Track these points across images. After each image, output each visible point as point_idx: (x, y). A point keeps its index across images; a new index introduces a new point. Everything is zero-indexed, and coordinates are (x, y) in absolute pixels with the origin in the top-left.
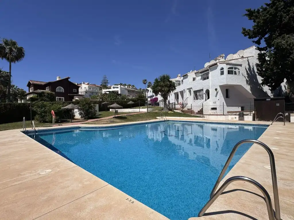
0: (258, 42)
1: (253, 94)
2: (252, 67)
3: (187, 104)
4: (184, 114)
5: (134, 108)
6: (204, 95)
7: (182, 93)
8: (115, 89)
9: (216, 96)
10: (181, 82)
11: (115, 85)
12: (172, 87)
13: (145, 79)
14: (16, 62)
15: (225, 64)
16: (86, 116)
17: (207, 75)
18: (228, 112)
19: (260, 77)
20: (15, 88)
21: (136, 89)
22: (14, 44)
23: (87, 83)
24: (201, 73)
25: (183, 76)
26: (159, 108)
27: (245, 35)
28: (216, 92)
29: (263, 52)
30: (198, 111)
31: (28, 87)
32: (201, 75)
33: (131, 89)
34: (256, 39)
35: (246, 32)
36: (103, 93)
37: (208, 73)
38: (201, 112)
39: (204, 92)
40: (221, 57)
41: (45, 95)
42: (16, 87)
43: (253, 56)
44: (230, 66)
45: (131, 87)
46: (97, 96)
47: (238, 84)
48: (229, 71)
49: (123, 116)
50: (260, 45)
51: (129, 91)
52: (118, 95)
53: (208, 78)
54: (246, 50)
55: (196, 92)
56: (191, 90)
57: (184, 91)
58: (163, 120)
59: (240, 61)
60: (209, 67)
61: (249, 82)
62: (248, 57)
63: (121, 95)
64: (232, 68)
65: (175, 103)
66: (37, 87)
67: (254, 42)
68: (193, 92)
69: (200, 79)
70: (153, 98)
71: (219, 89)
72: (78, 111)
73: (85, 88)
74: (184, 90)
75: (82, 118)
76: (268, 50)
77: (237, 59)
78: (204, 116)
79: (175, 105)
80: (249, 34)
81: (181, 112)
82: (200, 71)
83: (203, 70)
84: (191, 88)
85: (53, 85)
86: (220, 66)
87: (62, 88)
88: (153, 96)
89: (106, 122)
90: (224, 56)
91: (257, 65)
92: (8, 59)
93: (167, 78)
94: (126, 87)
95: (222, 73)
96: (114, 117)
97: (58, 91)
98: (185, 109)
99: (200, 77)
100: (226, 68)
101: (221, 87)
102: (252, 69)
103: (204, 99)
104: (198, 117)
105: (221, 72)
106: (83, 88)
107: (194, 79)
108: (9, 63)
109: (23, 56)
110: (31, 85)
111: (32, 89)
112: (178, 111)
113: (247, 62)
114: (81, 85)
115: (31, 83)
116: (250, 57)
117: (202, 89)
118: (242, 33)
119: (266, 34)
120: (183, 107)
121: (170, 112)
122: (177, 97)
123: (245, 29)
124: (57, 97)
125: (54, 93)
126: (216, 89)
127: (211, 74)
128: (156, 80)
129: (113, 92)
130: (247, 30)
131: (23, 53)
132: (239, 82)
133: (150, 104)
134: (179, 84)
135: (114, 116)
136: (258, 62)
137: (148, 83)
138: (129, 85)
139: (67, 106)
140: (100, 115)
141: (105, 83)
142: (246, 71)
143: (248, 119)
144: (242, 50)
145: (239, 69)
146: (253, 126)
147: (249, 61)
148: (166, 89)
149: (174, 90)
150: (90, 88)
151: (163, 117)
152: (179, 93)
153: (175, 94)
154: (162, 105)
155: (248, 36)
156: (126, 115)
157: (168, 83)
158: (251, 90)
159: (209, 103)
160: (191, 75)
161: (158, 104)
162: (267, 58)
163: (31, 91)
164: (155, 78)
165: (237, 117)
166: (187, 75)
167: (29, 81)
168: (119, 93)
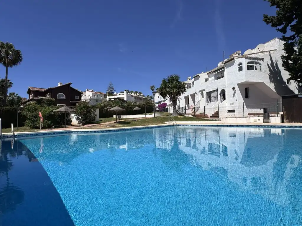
0: (284, 31)
1: (278, 93)
2: (275, 62)
3: (199, 108)
4: (196, 118)
5: (141, 114)
6: (219, 96)
7: (193, 96)
8: (121, 96)
9: (234, 97)
10: (192, 84)
11: (121, 92)
12: (181, 88)
13: (153, 85)
14: (13, 66)
15: (244, 58)
16: (83, 120)
17: (222, 74)
18: (249, 114)
19: (287, 71)
20: (15, 96)
21: (144, 96)
22: (10, 47)
23: (91, 91)
24: (214, 72)
25: (194, 78)
26: (168, 113)
27: (268, 23)
28: (233, 92)
29: (290, 42)
30: (213, 115)
31: (28, 95)
32: (215, 74)
33: (138, 96)
34: (281, 27)
35: (269, 19)
36: (108, 100)
37: (224, 71)
38: (216, 115)
39: (219, 92)
40: (237, 54)
41: (44, 102)
42: (17, 95)
43: (276, 50)
44: (250, 60)
45: (138, 94)
46: (101, 103)
47: (260, 81)
48: (248, 66)
49: (126, 121)
50: (286, 33)
51: (136, 98)
52: (124, 101)
53: (223, 77)
54: (267, 44)
55: (209, 94)
56: (204, 92)
57: (195, 94)
58: (172, 124)
59: (260, 56)
60: (224, 64)
61: (272, 80)
62: (269, 51)
63: (127, 102)
64: (252, 63)
65: (185, 107)
66: (37, 93)
67: (278, 30)
68: (206, 93)
69: (214, 79)
70: (161, 103)
71: (237, 88)
72: (75, 116)
73: (89, 95)
74: (195, 92)
75: (79, 123)
76: (296, 38)
77: (257, 53)
78: (220, 119)
79: (185, 110)
80: (272, 21)
81: (193, 116)
82: (213, 70)
83: (217, 68)
84: (204, 90)
85: (53, 91)
86: (237, 61)
87: (63, 94)
88: (161, 102)
89: (105, 127)
90: (241, 52)
91: (283, 57)
92: (4, 63)
93: (176, 78)
94: (133, 94)
95: (240, 69)
96: (115, 123)
97: (59, 97)
98: (197, 113)
99: (214, 78)
100: (245, 63)
101: (239, 85)
102: (275, 65)
103: (219, 101)
104: (213, 120)
105: (239, 67)
106: (87, 95)
107: (206, 80)
108: (5, 68)
109: (21, 60)
110: (31, 92)
111: (32, 96)
112: (190, 116)
113: (269, 56)
114: (85, 93)
115: (31, 90)
116: (273, 50)
117: (217, 89)
118: (264, 21)
119: (293, 20)
120: (195, 112)
121: (179, 117)
122: (187, 101)
123: (267, 16)
124: (57, 104)
125: (54, 99)
126: (234, 88)
127: (227, 71)
128: (164, 81)
129: (118, 99)
130: (269, 16)
131: (21, 57)
132: (261, 78)
133: (158, 111)
134: (190, 87)
135: (116, 121)
136: (284, 54)
137: (156, 89)
138: (136, 92)
139: (60, 109)
140: (100, 121)
141: (111, 91)
142: (268, 67)
143: (276, 120)
144: (262, 44)
145: (260, 64)
146: (281, 127)
147: (272, 55)
148: (175, 90)
149: (184, 92)
150: (95, 96)
151: (172, 122)
152: (190, 96)
153: (185, 97)
154: (171, 111)
155: (271, 24)
156: (129, 120)
157: (177, 84)
158: (275, 89)
159: (226, 105)
160: (203, 76)
161: (167, 110)
162: (295, 48)
163: (31, 98)
164: (163, 79)
165: (262, 119)
166: (198, 75)
167: (29, 88)
168: (125, 100)
